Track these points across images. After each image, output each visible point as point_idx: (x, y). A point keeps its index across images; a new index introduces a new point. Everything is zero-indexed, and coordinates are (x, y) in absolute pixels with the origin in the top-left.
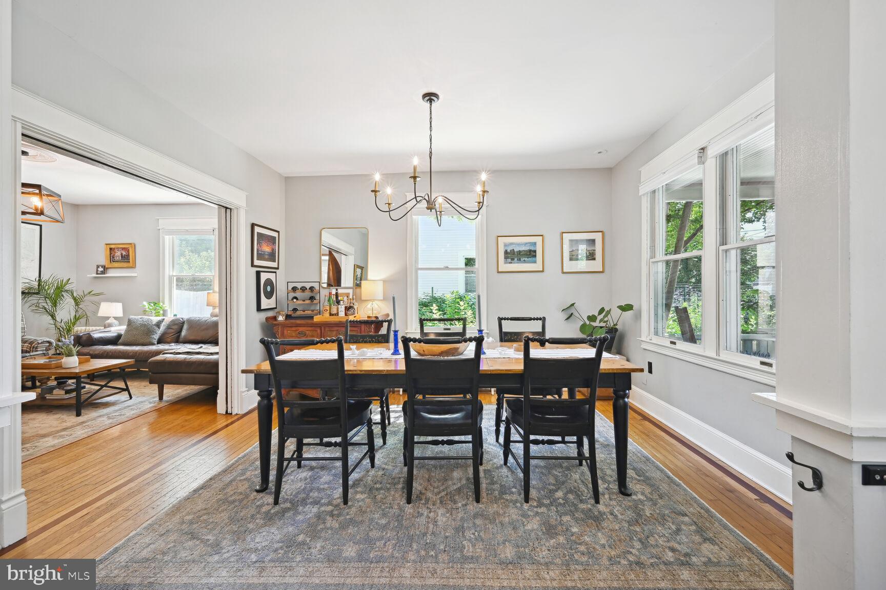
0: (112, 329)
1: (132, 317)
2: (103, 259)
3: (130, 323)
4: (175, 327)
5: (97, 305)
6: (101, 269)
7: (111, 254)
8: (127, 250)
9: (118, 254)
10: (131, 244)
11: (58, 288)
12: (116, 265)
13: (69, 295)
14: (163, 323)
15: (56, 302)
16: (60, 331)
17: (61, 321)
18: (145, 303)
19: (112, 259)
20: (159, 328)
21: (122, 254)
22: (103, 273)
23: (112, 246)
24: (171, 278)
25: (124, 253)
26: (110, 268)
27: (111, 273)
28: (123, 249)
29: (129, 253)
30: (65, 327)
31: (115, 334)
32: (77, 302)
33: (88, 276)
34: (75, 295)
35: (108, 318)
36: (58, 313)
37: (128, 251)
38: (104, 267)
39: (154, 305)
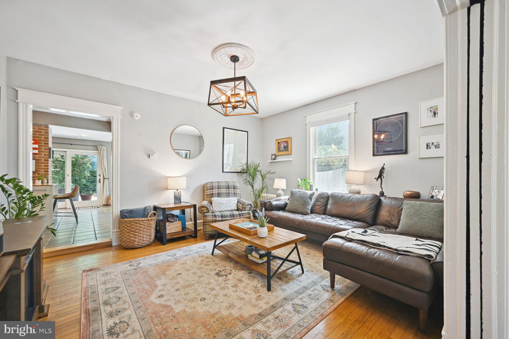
0: (282, 198)
1: (293, 190)
2: (274, 150)
3: (292, 194)
4: (322, 200)
5: (273, 180)
6: (273, 157)
7: (278, 146)
8: (286, 142)
9: (282, 146)
10: (289, 138)
11: (254, 169)
12: (281, 153)
13: (259, 173)
14: (314, 197)
15: (254, 177)
16: (255, 196)
17: (256, 190)
18: (299, 180)
19: (279, 150)
20: (311, 200)
21: (284, 145)
22: (275, 159)
23: (279, 141)
24: (314, 159)
25: (285, 145)
26: (278, 156)
27: (279, 159)
28: (285, 142)
29: (288, 145)
30: (257, 194)
31: (283, 203)
32: (263, 177)
33: (268, 161)
34: (262, 173)
35: (278, 189)
36: (255, 184)
37: (288, 143)
38: (275, 155)
39: (304, 181)
